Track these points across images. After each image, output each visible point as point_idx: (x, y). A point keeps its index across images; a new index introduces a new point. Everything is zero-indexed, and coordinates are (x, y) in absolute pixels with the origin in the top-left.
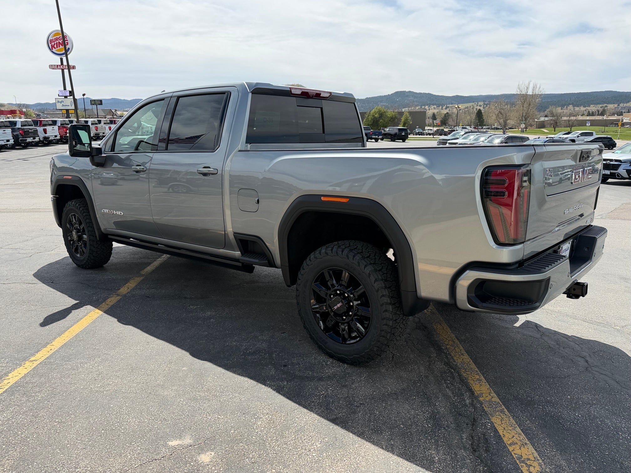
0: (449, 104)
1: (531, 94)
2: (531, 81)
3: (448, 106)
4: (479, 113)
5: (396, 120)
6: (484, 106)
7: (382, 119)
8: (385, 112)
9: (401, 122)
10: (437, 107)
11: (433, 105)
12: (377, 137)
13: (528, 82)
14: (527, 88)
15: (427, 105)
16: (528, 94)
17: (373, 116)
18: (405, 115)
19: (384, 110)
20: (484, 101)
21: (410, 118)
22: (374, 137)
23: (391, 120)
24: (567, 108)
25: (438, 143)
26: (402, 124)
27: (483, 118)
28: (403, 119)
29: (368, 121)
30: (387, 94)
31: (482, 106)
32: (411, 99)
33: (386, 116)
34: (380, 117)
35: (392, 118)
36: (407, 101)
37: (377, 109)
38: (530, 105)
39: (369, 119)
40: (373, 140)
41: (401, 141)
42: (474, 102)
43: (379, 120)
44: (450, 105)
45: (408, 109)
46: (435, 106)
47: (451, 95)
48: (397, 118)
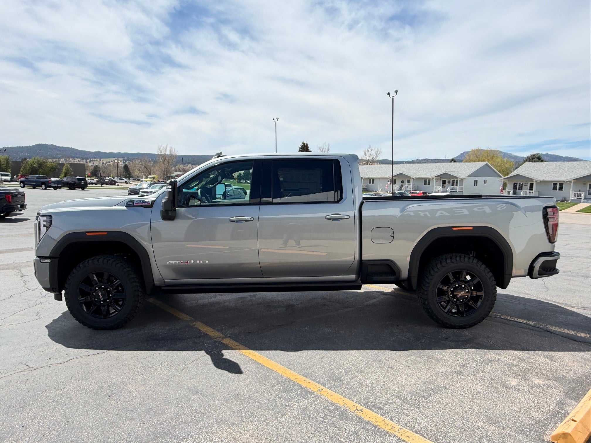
0: (92, 158)
1: (169, 154)
2: (167, 145)
3: (92, 159)
4: (126, 167)
5: (57, 170)
6: (123, 161)
7: (42, 169)
8: (44, 162)
9: (62, 172)
10: (81, 160)
11: (78, 158)
12: (56, 185)
13: (166, 146)
14: (166, 150)
15: (71, 158)
16: (167, 154)
17: (31, 165)
18: (66, 166)
19: (42, 160)
20: (123, 157)
21: (71, 169)
22: (54, 185)
23: (52, 170)
24: (187, 165)
25: (128, 191)
26: (63, 174)
27: (129, 171)
28: (64, 170)
29: (26, 170)
30: (28, 145)
31: (122, 161)
32: (54, 152)
33: (46, 166)
34: (39, 167)
35: (52, 168)
36: (50, 153)
37: (35, 159)
38: (169, 162)
39: (26, 168)
40: (52, 189)
41: (80, 189)
42: (114, 158)
43: (38, 170)
44: (94, 159)
45: (53, 161)
46: (80, 159)
47: (93, 151)
48: (57, 168)
